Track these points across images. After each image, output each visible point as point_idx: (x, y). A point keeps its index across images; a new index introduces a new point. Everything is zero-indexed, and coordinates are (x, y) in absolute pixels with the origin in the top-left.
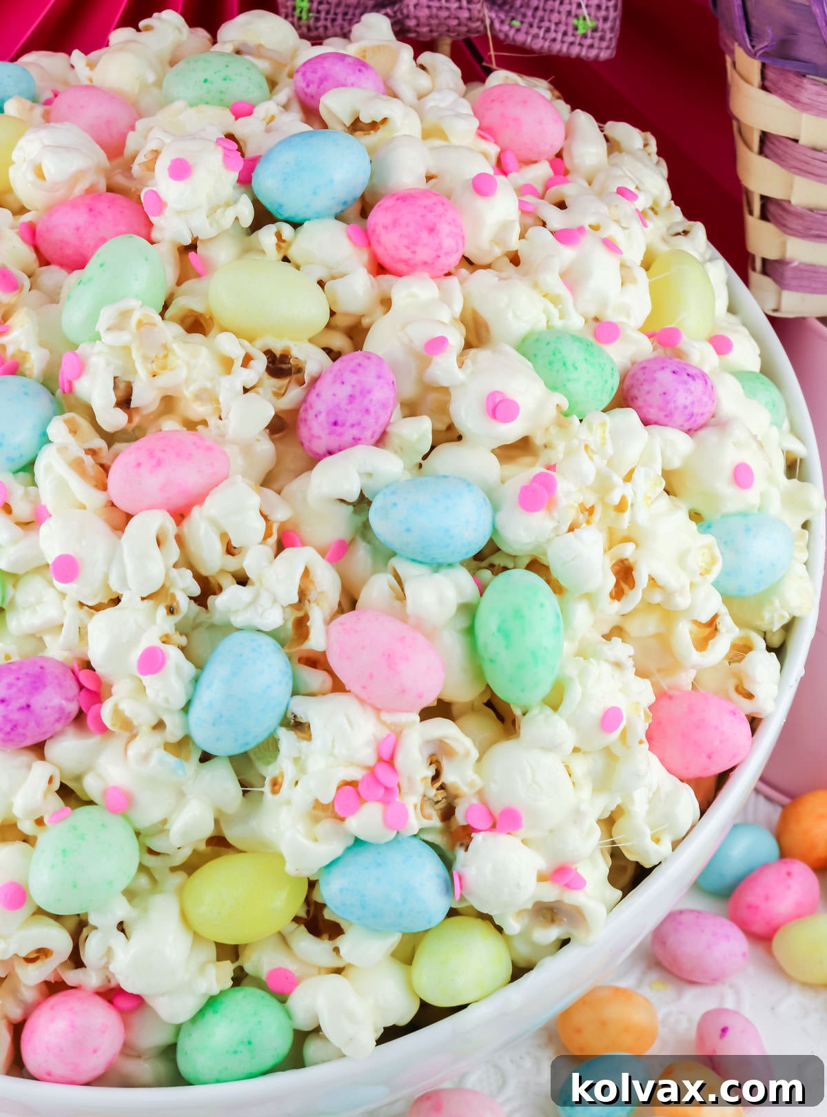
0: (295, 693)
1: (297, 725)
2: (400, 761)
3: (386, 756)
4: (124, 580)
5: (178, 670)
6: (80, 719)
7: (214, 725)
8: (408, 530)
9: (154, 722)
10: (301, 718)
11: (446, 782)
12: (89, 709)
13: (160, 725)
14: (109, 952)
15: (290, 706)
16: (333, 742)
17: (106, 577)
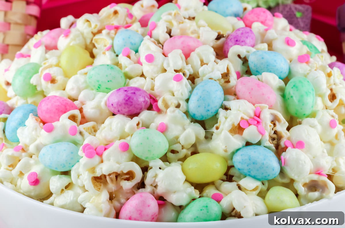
0: (224, 100)
1: (226, 109)
2: (262, 116)
3: (258, 115)
4: (168, 65)
5: (186, 85)
6: (150, 108)
7: (198, 101)
8: (263, 58)
9: (177, 104)
10: (227, 106)
11: (277, 130)
12: (153, 104)
13: (178, 106)
14: (156, 176)
15: (223, 103)
16: (239, 106)
17: (163, 64)
